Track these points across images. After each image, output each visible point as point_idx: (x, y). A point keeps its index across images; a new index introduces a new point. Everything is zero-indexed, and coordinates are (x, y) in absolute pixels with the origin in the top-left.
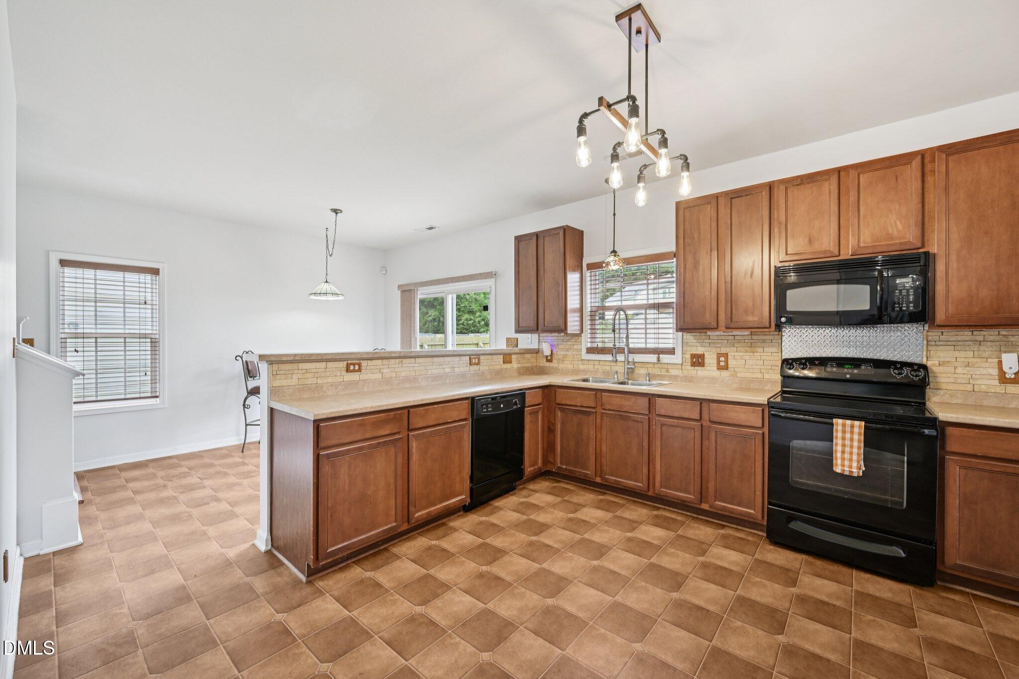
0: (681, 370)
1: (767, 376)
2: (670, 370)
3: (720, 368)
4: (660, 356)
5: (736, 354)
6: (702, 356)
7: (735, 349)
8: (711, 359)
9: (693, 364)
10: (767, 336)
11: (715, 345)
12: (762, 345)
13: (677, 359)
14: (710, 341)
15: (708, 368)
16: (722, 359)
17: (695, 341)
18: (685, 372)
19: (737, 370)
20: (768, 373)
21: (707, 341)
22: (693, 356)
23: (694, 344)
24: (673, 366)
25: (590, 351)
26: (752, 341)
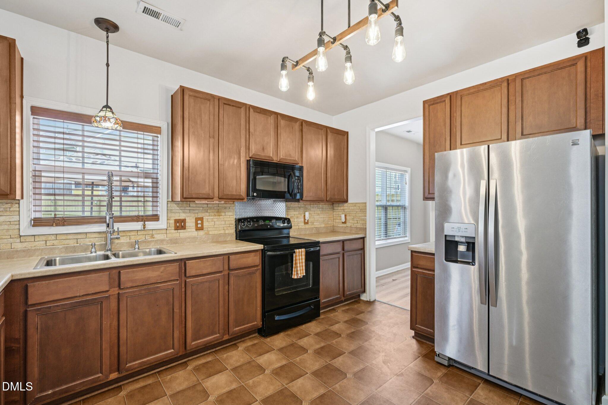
0: (165, 235)
1: (227, 232)
2: (155, 236)
3: (198, 229)
4: (146, 223)
5: (209, 217)
6: (184, 221)
7: (208, 214)
8: (190, 223)
9: (177, 228)
10: (227, 205)
11: (194, 212)
12: (224, 210)
13: (162, 224)
14: (190, 208)
15: (189, 230)
16: (199, 222)
17: (178, 208)
18: (169, 235)
19: (209, 229)
20: (227, 229)
21: (188, 208)
22: (176, 221)
23: (177, 211)
24: (158, 232)
25: (37, 222)
26: (219, 208)
